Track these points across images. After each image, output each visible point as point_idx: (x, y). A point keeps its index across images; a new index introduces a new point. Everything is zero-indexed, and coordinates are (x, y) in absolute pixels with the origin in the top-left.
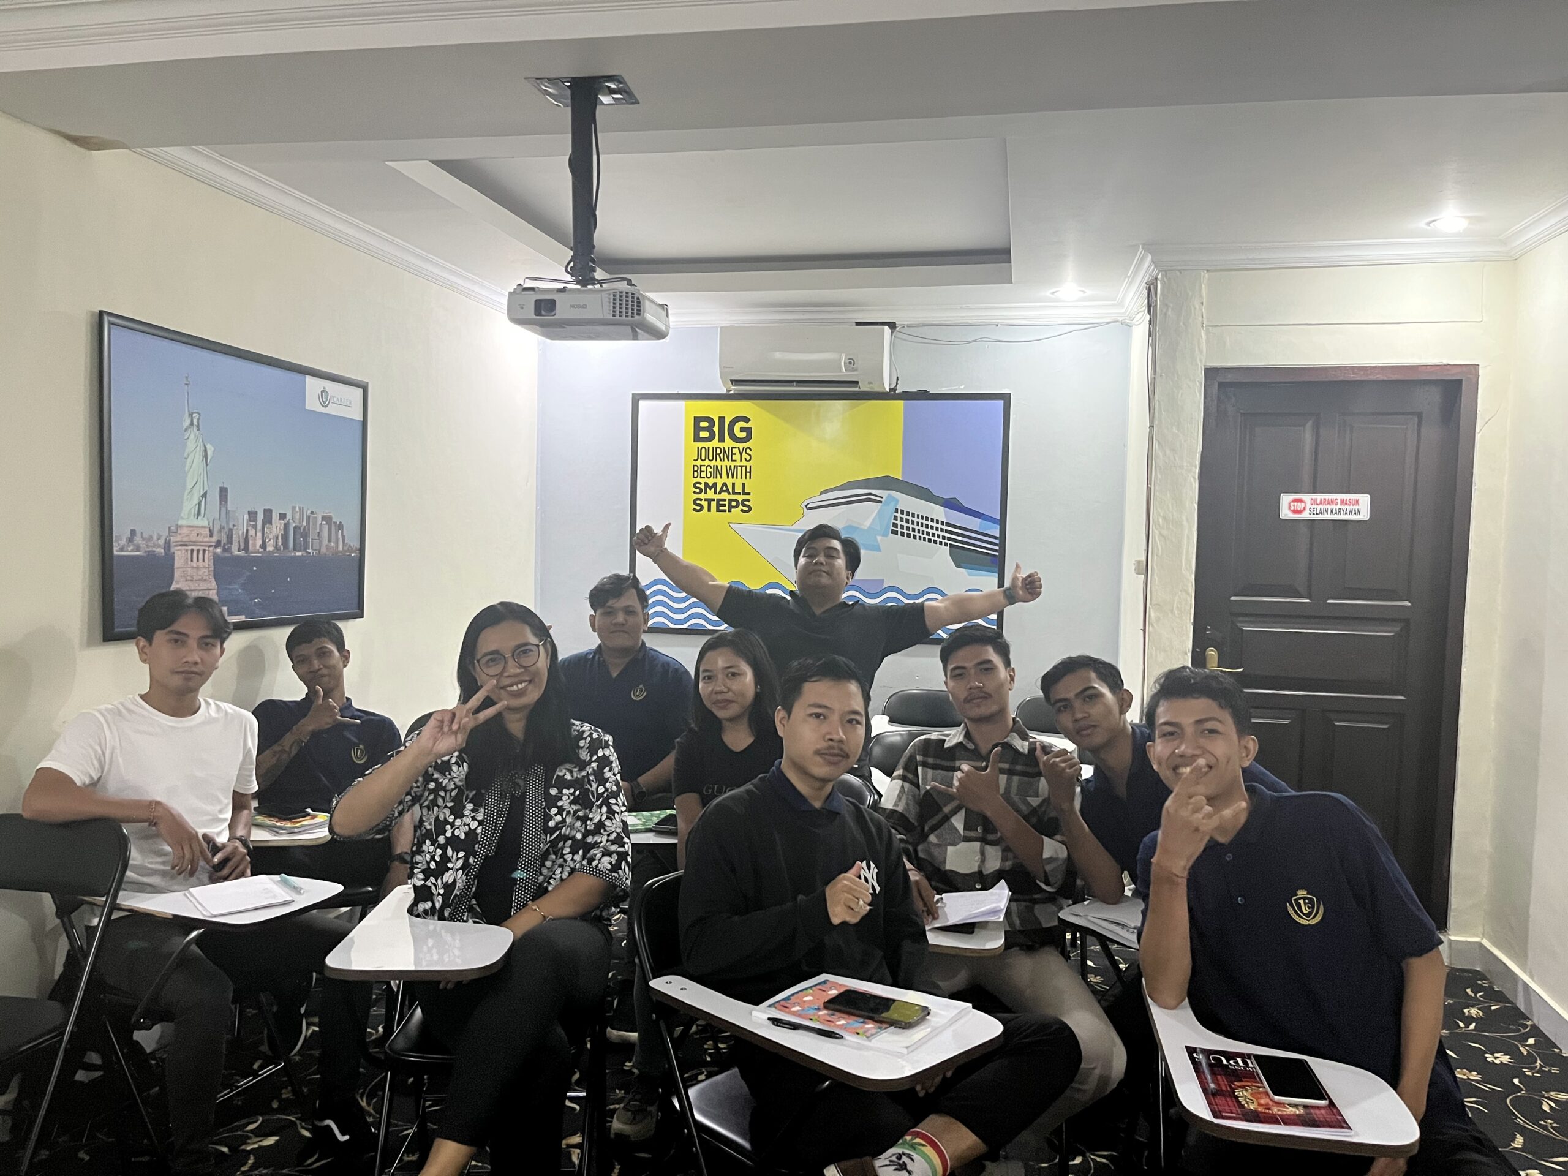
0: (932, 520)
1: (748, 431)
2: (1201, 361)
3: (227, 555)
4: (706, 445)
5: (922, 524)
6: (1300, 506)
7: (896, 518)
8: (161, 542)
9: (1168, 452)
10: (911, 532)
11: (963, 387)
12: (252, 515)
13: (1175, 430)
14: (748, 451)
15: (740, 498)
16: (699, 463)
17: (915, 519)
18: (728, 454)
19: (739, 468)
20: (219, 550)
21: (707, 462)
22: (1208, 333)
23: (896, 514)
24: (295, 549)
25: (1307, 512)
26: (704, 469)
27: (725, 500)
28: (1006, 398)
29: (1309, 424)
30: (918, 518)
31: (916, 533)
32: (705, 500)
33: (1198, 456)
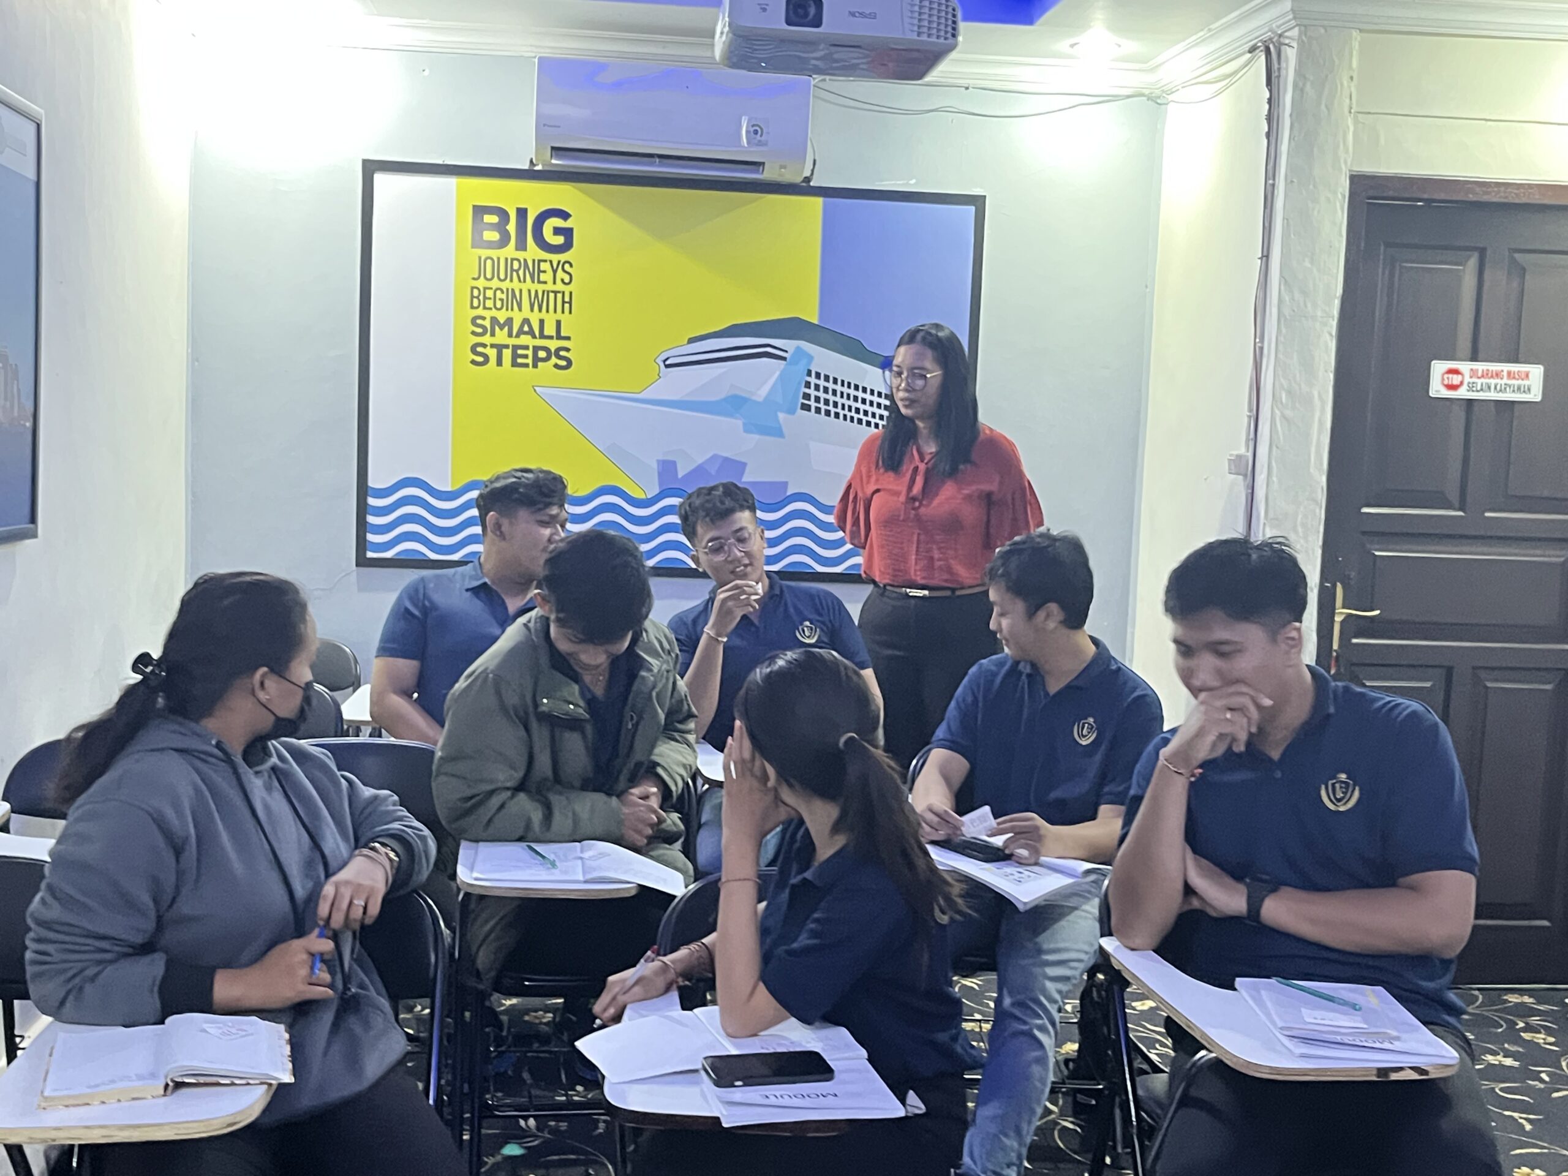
0: (864, 390)
1: (568, 233)
2: (1346, 162)
4: (494, 253)
5: (848, 396)
6: (1456, 379)
7: (808, 385)
9: (1297, 295)
10: (831, 408)
11: (913, 181)
13: (1307, 264)
14: (567, 266)
15: (553, 345)
16: (481, 283)
17: (839, 388)
18: (535, 272)
19: (552, 295)
21: (495, 283)
22: (1356, 122)
23: (808, 379)
25: (1465, 387)
26: (490, 293)
27: (526, 348)
28: (978, 202)
29: (1473, 262)
30: (843, 385)
31: (839, 410)
32: (492, 346)
33: (1337, 303)
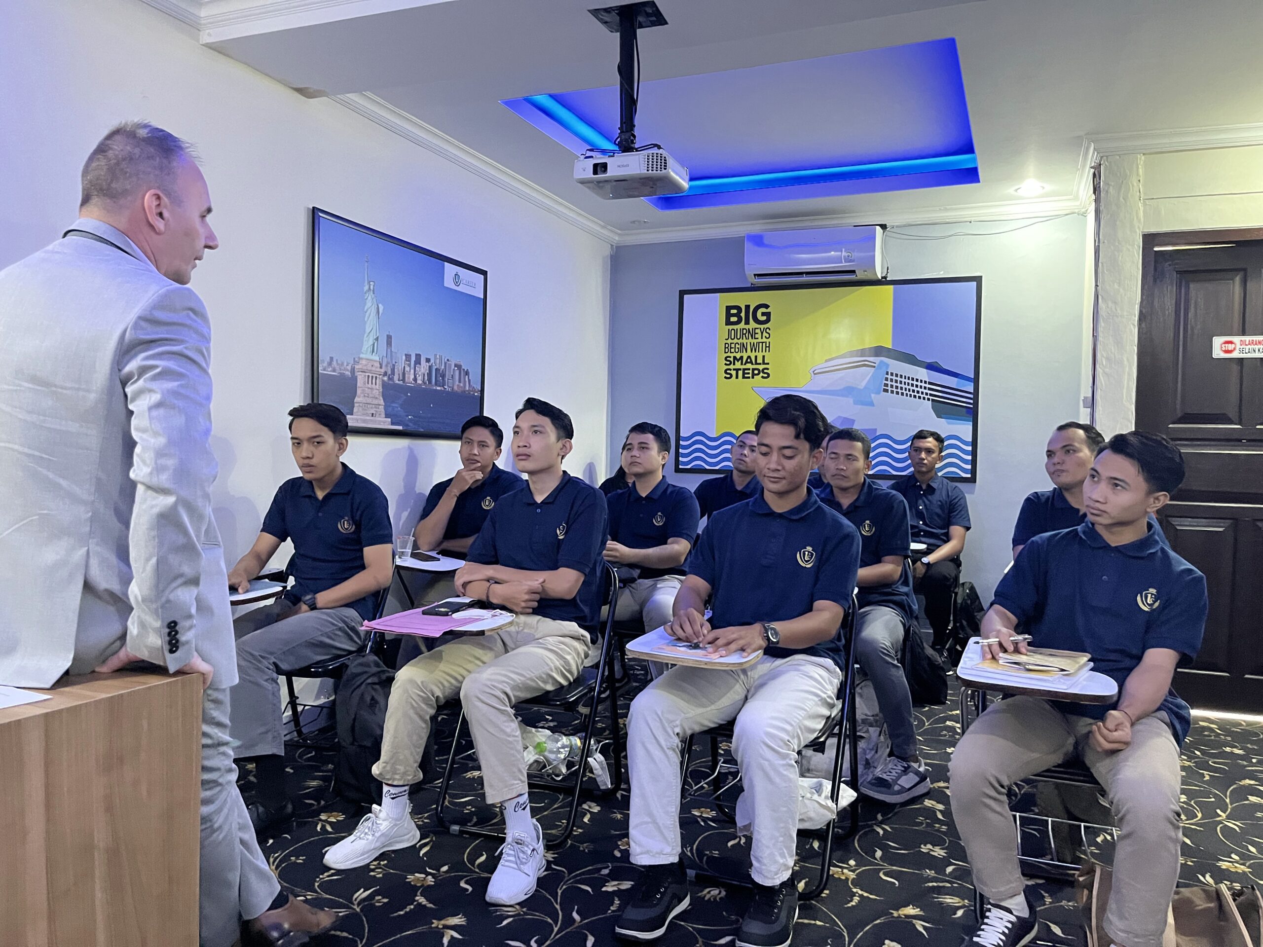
0: (917, 380)
1: (768, 315)
2: (1139, 228)
3: (391, 382)
4: (735, 327)
5: (908, 383)
6: (1230, 347)
7: (887, 379)
8: (349, 368)
9: (1110, 304)
10: (899, 390)
11: (942, 273)
12: (408, 357)
13: (1116, 286)
14: (768, 330)
15: (761, 367)
16: (729, 341)
17: (903, 380)
18: (753, 334)
19: (761, 344)
20: (386, 378)
21: (736, 341)
22: (1145, 205)
23: (887, 376)
24: (436, 384)
25: (1237, 351)
26: (733, 346)
27: (749, 369)
28: (978, 280)
29: (1238, 279)
30: (905, 378)
31: (904, 391)
32: (734, 370)
33: (1137, 307)
